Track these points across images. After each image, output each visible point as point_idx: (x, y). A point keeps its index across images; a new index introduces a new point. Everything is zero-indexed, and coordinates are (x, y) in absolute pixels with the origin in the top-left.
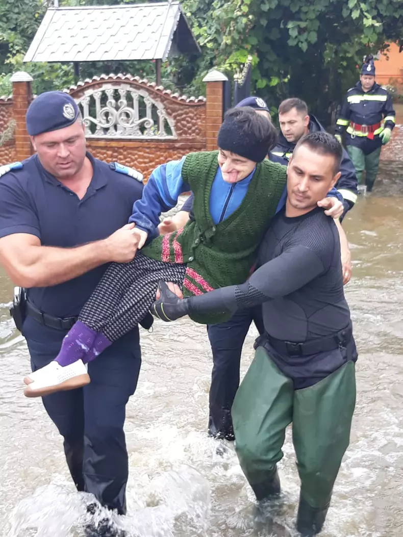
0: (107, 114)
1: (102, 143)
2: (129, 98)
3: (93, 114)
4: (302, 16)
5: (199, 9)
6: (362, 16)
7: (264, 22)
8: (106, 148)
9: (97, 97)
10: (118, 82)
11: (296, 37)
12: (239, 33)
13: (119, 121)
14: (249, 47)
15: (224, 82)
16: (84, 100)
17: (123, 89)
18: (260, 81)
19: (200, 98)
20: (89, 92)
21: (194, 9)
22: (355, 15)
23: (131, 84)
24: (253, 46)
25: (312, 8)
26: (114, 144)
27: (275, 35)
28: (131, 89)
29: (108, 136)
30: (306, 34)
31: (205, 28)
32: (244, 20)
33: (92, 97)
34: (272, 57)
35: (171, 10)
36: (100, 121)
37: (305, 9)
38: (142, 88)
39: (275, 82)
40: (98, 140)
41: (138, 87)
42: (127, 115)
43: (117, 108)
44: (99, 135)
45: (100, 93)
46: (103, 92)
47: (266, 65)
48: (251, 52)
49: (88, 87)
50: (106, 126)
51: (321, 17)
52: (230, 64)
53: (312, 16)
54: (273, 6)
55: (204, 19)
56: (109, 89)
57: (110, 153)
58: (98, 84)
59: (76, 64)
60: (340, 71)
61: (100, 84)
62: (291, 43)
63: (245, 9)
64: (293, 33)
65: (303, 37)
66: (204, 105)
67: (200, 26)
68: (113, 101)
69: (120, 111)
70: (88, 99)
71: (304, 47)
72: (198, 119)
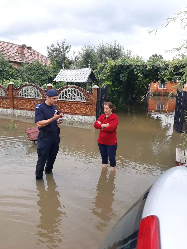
0: (69, 95)
1: (68, 102)
2: (75, 91)
3: (66, 95)
4: (124, 73)
5: (100, 71)
6: (137, 73)
7: (114, 74)
8: (69, 103)
9: (67, 90)
10: (72, 87)
11: (122, 78)
12: (107, 77)
13: (72, 97)
14: (110, 80)
15: (98, 88)
16: (64, 91)
17: (73, 89)
18: (113, 88)
19: (92, 92)
20: (65, 89)
21: (99, 71)
22: (136, 73)
23: (75, 88)
24: (111, 80)
25: (126, 71)
26: (70, 102)
27: (117, 78)
28: (75, 89)
29: (69, 100)
30: (124, 77)
31: (101, 75)
32: (108, 73)
33: (66, 90)
34: (116, 83)
35: (89, 70)
36: (68, 96)
37: (124, 71)
38: (78, 89)
39: (116, 89)
40: (67, 101)
41: (77, 89)
42: (74, 95)
43: (72, 93)
44: (67, 100)
45: (68, 90)
46: (69, 89)
47: (115, 85)
48: (111, 82)
49: (65, 88)
50: (69, 98)
51: (128, 73)
52: (104, 84)
53: (126, 73)
54: (116, 70)
55: (101, 73)
56: (70, 88)
57: (70, 104)
58: (67, 87)
59: (67, 82)
60: (140, 87)
61: (68, 87)
62: (121, 79)
63: (109, 71)
64: (121, 77)
65: (124, 78)
66: (93, 94)
67: (100, 75)
68: (71, 92)
69: (72, 94)
70: (65, 91)
71: (124, 80)
72: (91, 97)
